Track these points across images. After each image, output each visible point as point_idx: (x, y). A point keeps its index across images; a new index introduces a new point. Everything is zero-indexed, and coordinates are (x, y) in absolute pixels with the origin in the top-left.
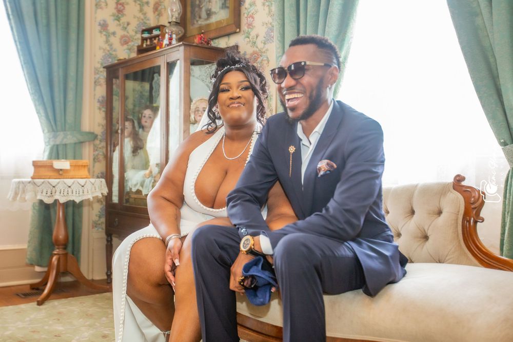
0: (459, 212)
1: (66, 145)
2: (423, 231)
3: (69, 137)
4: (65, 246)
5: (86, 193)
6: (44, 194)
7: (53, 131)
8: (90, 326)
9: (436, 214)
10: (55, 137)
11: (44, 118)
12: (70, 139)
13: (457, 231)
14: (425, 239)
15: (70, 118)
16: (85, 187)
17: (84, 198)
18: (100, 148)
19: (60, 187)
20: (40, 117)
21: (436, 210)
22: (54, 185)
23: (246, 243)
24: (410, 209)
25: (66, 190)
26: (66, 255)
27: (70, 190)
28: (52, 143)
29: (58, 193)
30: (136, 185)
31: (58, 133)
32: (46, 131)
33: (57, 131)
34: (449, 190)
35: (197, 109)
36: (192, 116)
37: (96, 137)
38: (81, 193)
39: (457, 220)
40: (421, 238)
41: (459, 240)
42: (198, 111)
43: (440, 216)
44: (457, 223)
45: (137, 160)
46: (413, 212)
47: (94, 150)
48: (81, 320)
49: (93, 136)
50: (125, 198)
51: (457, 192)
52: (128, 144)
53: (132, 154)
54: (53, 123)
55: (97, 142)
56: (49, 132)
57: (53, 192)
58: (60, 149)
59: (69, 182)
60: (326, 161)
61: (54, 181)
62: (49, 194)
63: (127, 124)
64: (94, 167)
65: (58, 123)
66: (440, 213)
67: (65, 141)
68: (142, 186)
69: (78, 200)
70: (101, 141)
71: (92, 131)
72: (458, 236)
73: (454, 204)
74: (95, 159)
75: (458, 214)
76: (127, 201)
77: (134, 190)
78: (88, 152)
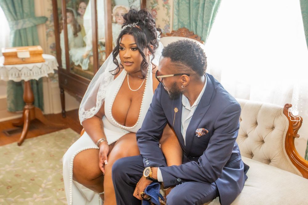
0: (285, 130)
1: (25, 29)
2: (261, 138)
3: (27, 22)
4: (33, 103)
5: (43, 72)
6: (14, 76)
7: (15, 20)
8: (53, 168)
9: (270, 129)
10: (17, 24)
11: (7, 11)
12: (28, 24)
13: (282, 142)
14: (262, 142)
15: (26, 9)
16: (42, 68)
17: (42, 76)
18: (51, 27)
19: (24, 71)
20: (4, 10)
21: (271, 126)
22: (20, 69)
23: (147, 172)
24: (255, 121)
25: (29, 72)
26: (34, 109)
27: (31, 72)
28: (15, 29)
29: (23, 75)
30: (77, 61)
31: (19, 21)
32: (10, 19)
33: (18, 20)
34: (281, 114)
35: (117, 14)
36: (114, 19)
37: (46, 19)
38: (40, 73)
39: (283, 135)
40: (260, 141)
41: (283, 148)
42: (118, 15)
43: (273, 130)
44: (283, 137)
45: (78, 40)
46: (256, 124)
47: (47, 29)
48: (47, 162)
49: (45, 19)
50: (71, 67)
51: (285, 116)
52: (70, 29)
53: (73, 36)
54: (14, 14)
55: (48, 23)
56: (12, 20)
57: (20, 74)
58: (22, 32)
59: (30, 66)
60: (201, 129)
61: (19, 67)
62: (17, 75)
63: (68, 14)
64: (47, 40)
65: (18, 14)
66: (273, 128)
67: (25, 26)
68: (82, 62)
69: (37, 78)
70: (51, 22)
71: (43, 15)
72: (282, 145)
73: (282, 125)
74: (48, 35)
75: (284, 132)
76: (72, 69)
77: (76, 64)
78: (42, 31)
